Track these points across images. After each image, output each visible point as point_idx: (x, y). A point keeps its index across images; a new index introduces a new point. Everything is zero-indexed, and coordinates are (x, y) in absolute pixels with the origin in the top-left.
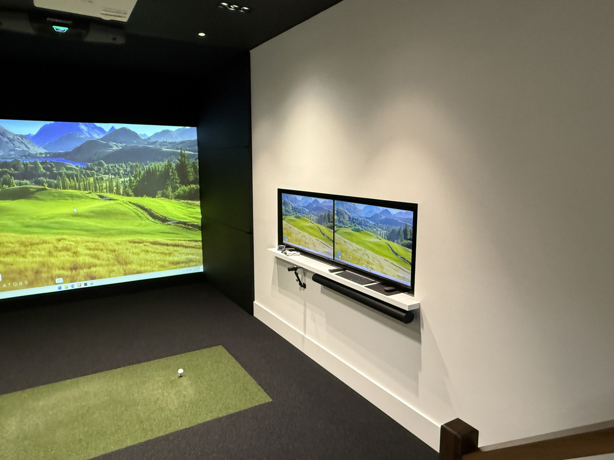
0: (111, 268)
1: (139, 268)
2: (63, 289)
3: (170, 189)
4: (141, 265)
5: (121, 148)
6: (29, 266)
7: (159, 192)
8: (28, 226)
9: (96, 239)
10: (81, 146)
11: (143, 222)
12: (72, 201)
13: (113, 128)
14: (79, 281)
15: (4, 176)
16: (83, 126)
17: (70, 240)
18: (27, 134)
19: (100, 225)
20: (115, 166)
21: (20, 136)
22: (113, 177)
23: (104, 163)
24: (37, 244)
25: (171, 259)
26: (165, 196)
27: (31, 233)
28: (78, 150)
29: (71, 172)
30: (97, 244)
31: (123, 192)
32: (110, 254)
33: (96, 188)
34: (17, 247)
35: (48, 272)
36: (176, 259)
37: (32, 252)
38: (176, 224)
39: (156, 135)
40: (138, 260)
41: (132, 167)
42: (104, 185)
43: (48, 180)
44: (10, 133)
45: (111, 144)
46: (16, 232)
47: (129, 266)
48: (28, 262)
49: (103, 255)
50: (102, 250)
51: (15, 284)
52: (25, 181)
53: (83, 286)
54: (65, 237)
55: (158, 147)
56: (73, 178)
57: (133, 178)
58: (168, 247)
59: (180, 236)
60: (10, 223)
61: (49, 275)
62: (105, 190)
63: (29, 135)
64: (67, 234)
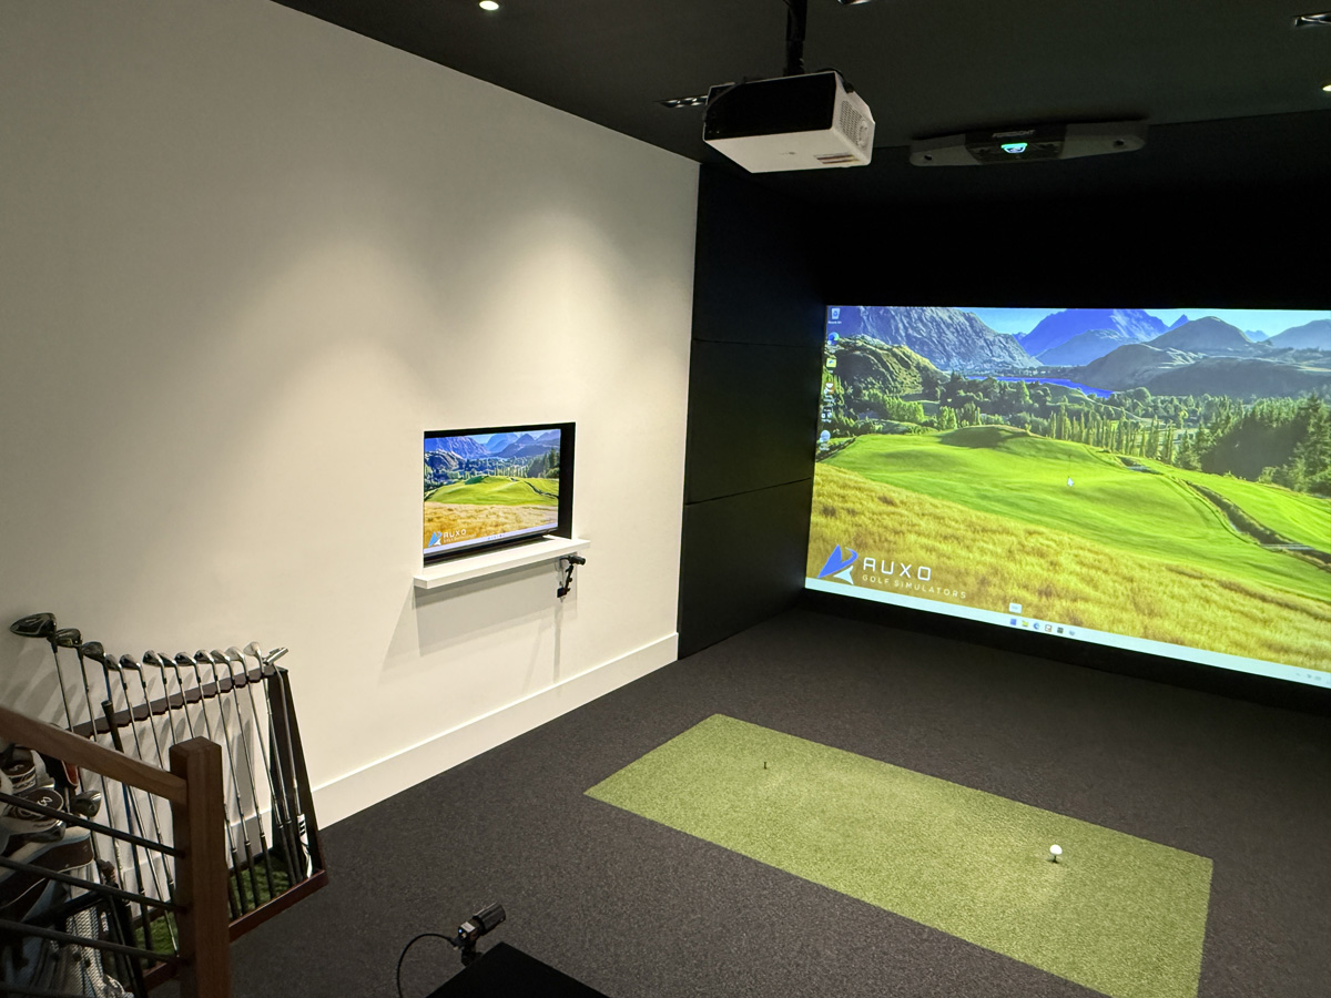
0: (1117, 613)
1: (1178, 632)
2: (1019, 626)
3: (1301, 465)
4: (1185, 627)
5: (1193, 362)
6: (972, 568)
7: (1267, 470)
8: (984, 497)
9: (1098, 547)
10: (1107, 356)
11: (1212, 532)
12: (1067, 463)
13: (1184, 317)
14: (1050, 620)
15: (967, 405)
16: (1118, 316)
17: (1049, 536)
18: (1016, 333)
19: (1113, 520)
20: (1171, 402)
21: (1006, 337)
22: (1162, 423)
23: (1148, 394)
24: (994, 532)
25: (1267, 634)
26: (1282, 480)
27: (987, 510)
28: (1099, 365)
29: (1077, 406)
30: (1101, 557)
31: (1178, 459)
32: (1121, 584)
33: (1119, 442)
34: (962, 530)
35: (1000, 587)
36: (1279, 638)
37: (982, 544)
38: (1300, 554)
39: (1292, 333)
40: (1181, 615)
41: (1210, 405)
42: (1139, 438)
43: (1034, 418)
44: (990, 331)
45: (1174, 352)
46: (965, 503)
47: (1157, 622)
48: (975, 559)
49: (1107, 582)
50: (1106, 572)
51: (947, 592)
52: (997, 417)
53: (1054, 632)
54: (1042, 529)
55: (1290, 361)
56: (1079, 419)
57: (1206, 431)
58: (1266, 605)
59: (1304, 585)
60: (960, 487)
61: (1001, 593)
62: (1138, 450)
63: (1016, 336)
64: (1047, 525)
